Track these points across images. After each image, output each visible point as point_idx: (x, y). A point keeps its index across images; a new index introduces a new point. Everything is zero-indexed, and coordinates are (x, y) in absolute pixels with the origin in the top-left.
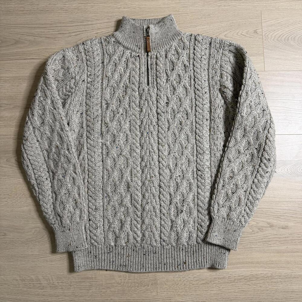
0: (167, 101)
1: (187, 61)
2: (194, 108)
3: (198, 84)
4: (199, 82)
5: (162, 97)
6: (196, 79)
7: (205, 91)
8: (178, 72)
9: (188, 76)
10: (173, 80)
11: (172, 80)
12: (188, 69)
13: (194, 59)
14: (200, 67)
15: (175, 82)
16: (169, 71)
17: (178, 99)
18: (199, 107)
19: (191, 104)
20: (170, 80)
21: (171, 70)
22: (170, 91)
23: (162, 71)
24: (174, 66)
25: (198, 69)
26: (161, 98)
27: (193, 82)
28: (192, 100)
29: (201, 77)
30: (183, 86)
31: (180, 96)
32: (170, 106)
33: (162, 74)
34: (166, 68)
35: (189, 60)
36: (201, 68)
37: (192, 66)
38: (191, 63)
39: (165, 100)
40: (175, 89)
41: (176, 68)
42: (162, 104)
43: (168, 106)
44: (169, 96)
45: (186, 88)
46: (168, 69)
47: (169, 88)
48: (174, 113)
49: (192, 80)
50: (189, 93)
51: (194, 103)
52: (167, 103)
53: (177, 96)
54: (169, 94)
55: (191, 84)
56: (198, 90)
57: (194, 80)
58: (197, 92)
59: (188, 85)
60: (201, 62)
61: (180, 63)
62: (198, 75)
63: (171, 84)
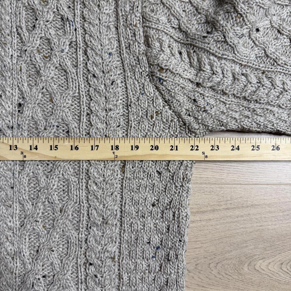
6: (88, 49)
7: (112, 78)
11: (32, 51)
12: (70, 27)
13: (85, 4)
14: (97, 22)
15: (38, 57)
16: (24, 29)
19: (79, 108)
20: (26, 51)
22: (30, 76)
24: (37, 20)
25: (94, 27)
26: (5, 95)
27: (81, 58)
28: (79, 99)
29: (101, 45)
30: (58, 65)
31: (50, 89)
32: (27, 112)
34: (18, 24)
36: (100, 23)
39: (16, 98)
40: (39, 72)
42: (8, 109)
43: (23, 113)
44: (25, 88)
47: (24, 70)
49: (81, 53)
52: (20, 105)
55: (77, 63)
56: (94, 76)
57: (85, 52)
58: (93, 81)
59: (69, 64)
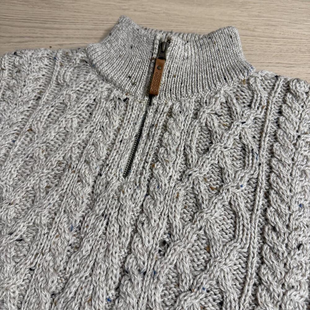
0: (165, 237)
1: (254, 137)
2: (249, 289)
3: (276, 211)
4: (283, 206)
5: (153, 221)
6: (272, 192)
7: (300, 239)
8: (221, 161)
9: (250, 179)
10: (201, 179)
11: (197, 177)
12: (252, 160)
13: (276, 138)
14: (290, 162)
15: (203, 186)
16: (194, 150)
17: (204, 242)
18: (268, 290)
19: (244, 271)
20: (190, 175)
21: (200, 151)
22: (185, 208)
23: (174, 148)
24: (212, 143)
25: (285, 166)
26: (149, 223)
27: (261, 201)
28: (248, 257)
29: (291, 191)
30: (227, 203)
31: (209, 233)
32: (172, 257)
33: (172, 154)
34: (188, 143)
35: (260, 137)
36: (294, 164)
37: (265, 153)
38: (265, 145)
39: (162, 232)
40: (200, 205)
41: (215, 149)
42: (147, 244)
43: (164, 255)
44: (177, 222)
45: (234, 213)
46: (194, 146)
47: (181, 199)
48: (178, 285)
49: (261, 194)
50: (243, 230)
51: (252, 271)
52: (164, 243)
53: (200, 229)
54: (178, 217)
55: (253, 206)
56: (274, 229)
57: (267, 195)
58: (271, 236)
59: (242, 205)
60: (297, 149)
61: (231, 137)
62: (280, 184)
63: (193, 188)
